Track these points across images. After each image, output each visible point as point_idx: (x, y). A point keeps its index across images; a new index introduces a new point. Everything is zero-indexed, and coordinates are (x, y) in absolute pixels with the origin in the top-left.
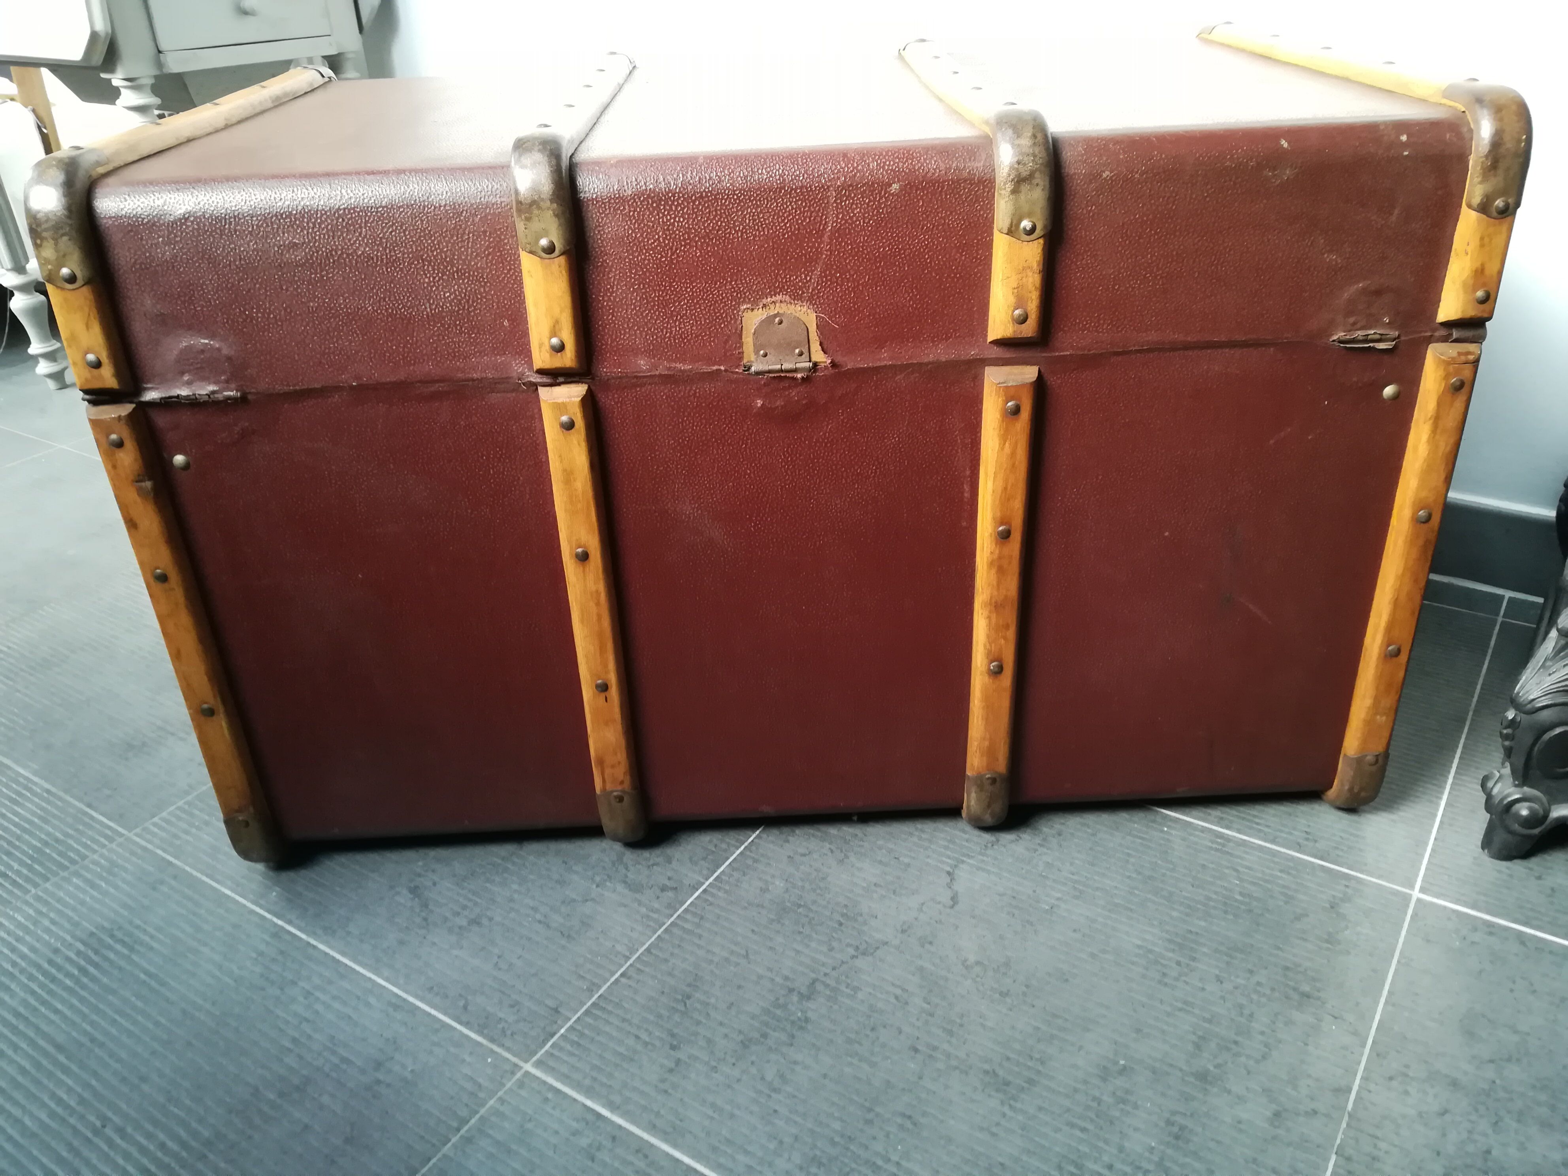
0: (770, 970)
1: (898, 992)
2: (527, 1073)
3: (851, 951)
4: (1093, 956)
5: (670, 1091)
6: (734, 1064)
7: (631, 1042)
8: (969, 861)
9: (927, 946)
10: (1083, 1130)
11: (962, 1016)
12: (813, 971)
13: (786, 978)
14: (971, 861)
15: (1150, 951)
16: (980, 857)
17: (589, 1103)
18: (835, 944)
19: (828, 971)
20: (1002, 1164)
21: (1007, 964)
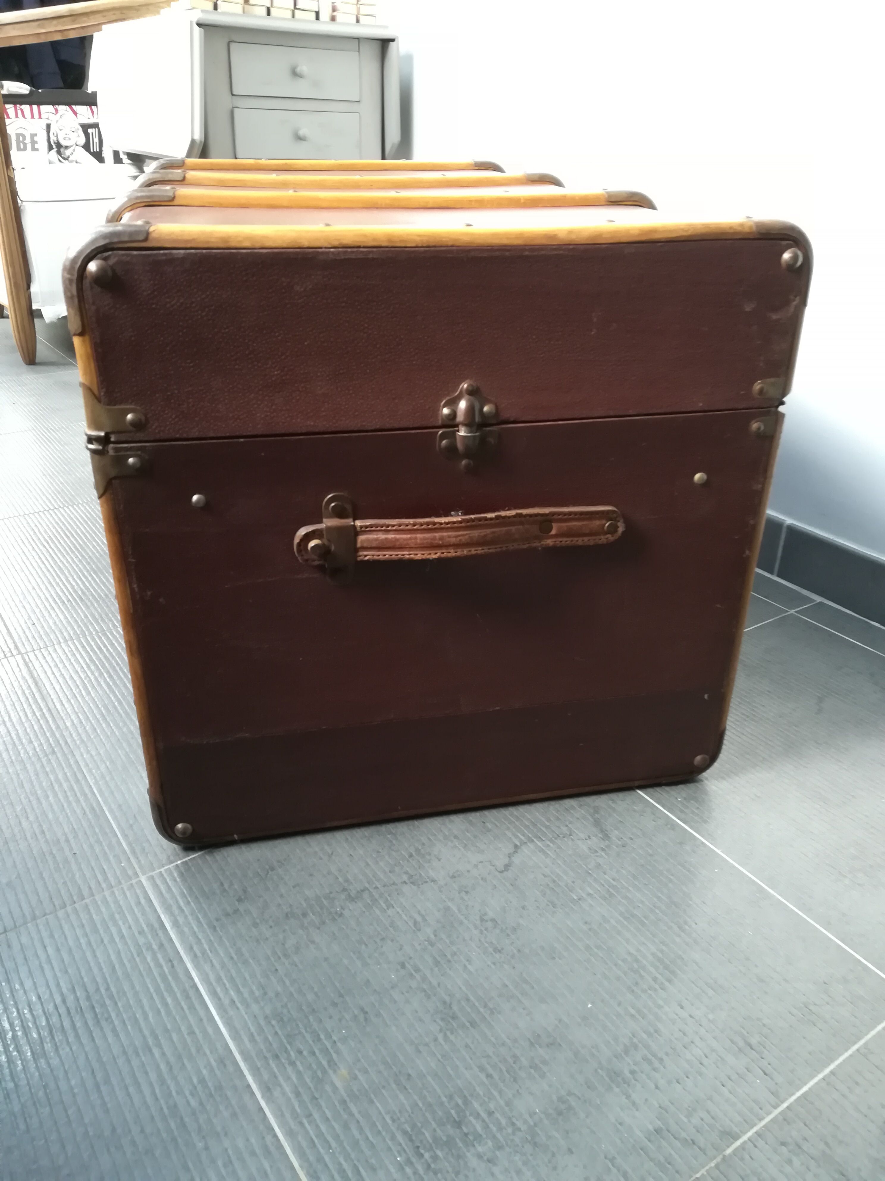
0: (340, 871)
1: (419, 919)
2: (140, 881)
3: (405, 878)
4: (588, 948)
5: (218, 929)
6: (271, 927)
7: (216, 886)
8: (537, 842)
9: (463, 894)
10: (489, 1076)
11: (455, 954)
12: (369, 883)
13: (347, 881)
14: (539, 844)
15: (637, 961)
16: (549, 843)
17: (162, 917)
18: (397, 869)
19: (379, 886)
20: (409, 1075)
21: (514, 930)
